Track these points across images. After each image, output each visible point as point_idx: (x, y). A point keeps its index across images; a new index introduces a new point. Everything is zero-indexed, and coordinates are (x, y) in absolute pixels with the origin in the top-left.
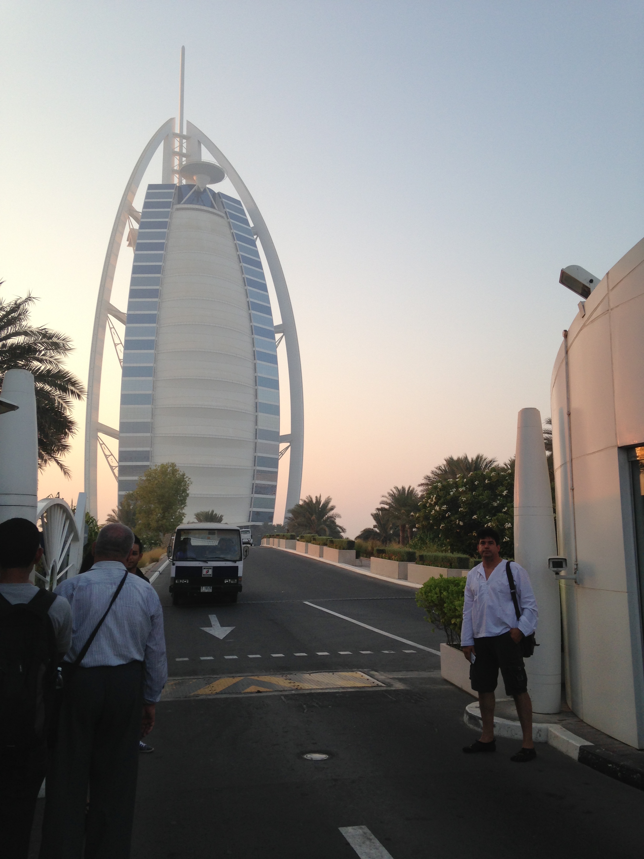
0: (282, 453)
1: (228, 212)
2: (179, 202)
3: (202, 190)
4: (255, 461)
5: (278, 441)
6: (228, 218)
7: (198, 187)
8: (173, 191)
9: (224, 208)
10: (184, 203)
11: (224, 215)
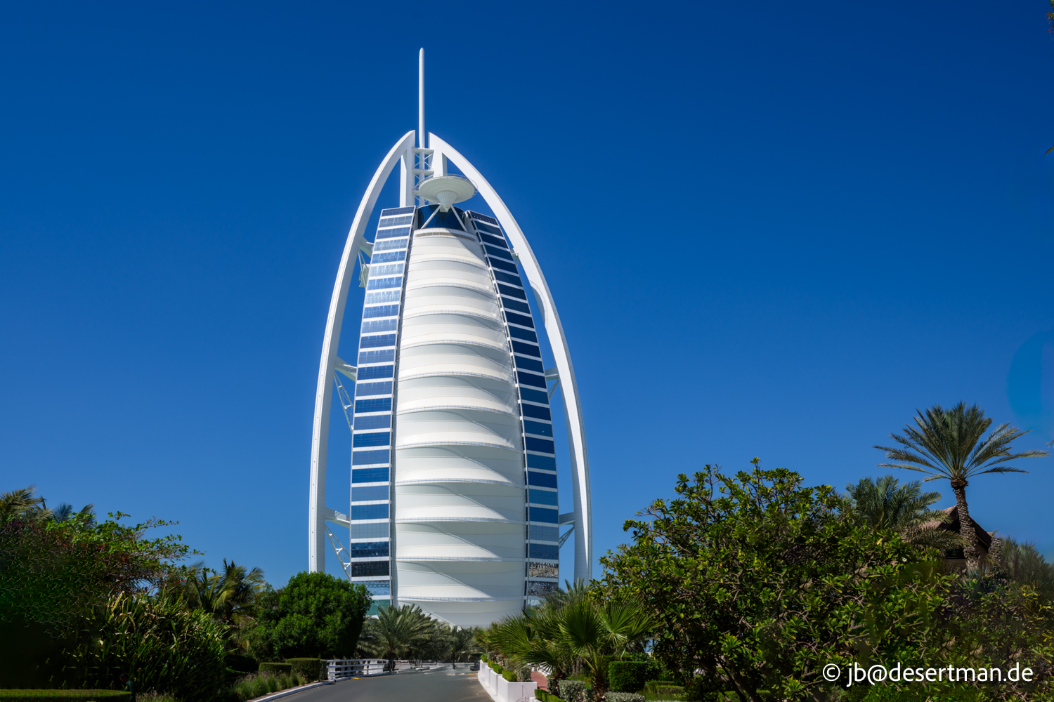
0: (563, 539)
1: (480, 233)
2: (419, 227)
3: (447, 210)
4: (527, 551)
5: (557, 523)
6: (480, 241)
7: (442, 207)
8: (412, 214)
9: (475, 229)
10: (427, 227)
11: (475, 238)
